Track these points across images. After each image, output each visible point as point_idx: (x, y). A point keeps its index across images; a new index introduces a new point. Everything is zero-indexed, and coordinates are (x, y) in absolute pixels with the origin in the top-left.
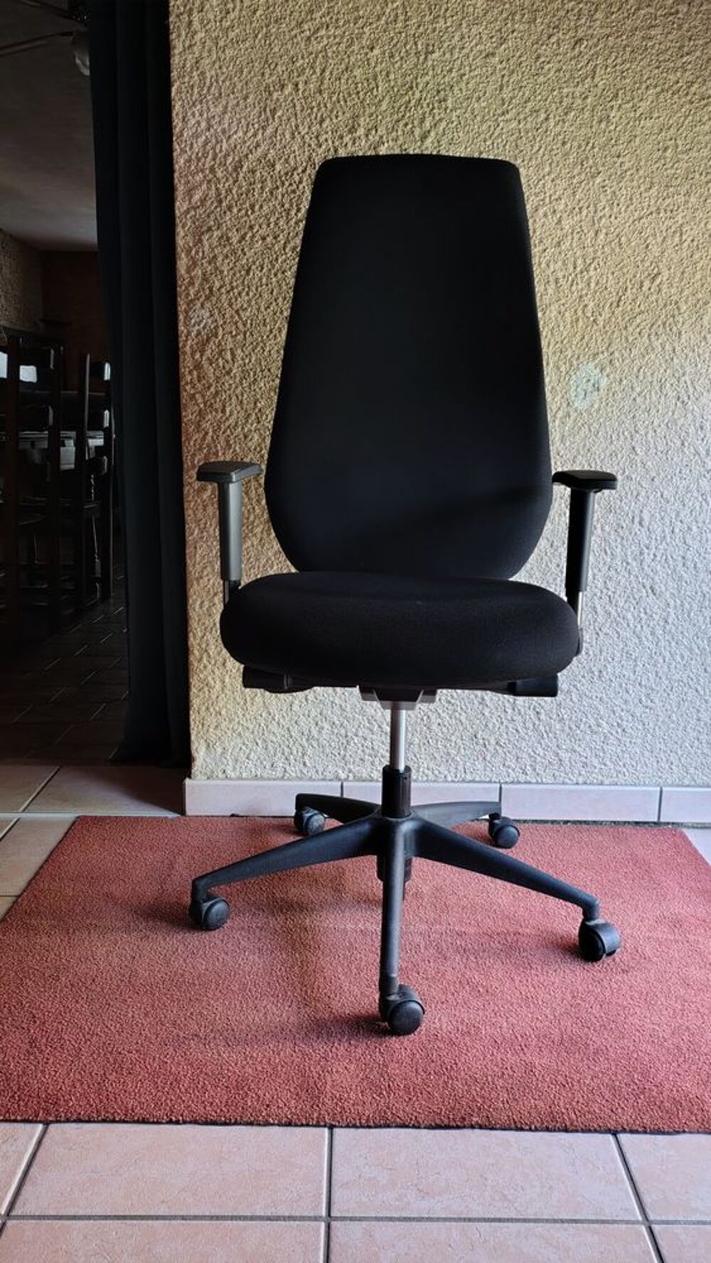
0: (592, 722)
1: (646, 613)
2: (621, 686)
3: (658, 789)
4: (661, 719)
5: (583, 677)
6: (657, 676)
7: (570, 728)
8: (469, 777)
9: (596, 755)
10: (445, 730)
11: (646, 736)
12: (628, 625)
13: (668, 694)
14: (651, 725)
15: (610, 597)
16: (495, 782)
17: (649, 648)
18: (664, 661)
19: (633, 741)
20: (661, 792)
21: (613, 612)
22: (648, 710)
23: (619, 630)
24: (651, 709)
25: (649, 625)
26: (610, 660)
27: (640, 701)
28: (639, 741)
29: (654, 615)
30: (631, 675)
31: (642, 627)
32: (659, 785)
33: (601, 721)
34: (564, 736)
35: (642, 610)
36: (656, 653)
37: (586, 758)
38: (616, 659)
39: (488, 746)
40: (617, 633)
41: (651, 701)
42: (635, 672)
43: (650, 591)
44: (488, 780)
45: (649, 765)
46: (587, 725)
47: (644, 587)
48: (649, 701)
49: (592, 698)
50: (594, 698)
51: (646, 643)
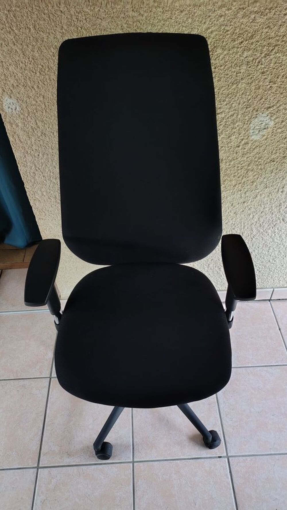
1: (278, 229)
2: (261, 257)
3: (272, 289)
4: (278, 267)
6: (279, 252)
11: (270, 273)
12: (268, 235)
13: (283, 258)
14: (273, 269)
15: (260, 224)
17: (277, 243)
18: (284, 246)
19: (264, 274)
20: (273, 290)
21: (262, 230)
22: (272, 264)
23: (263, 237)
24: (274, 264)
25: (279, 234)
26: (257, 248)
27: (269, 261)
28: (266, 274)
29: (282, 230)
30: (267, 252)
31: (275, 235)
32: (272, 288)
35: (276, 228)
36: (280, 244)
38: (260, 247)
40: (262, 237)
41: (275, 261)
42: (269, 251)
43: (282, 220)
45: (269, 282)
47: (279, 219)
48: (274, 261)
51: (276, 241)
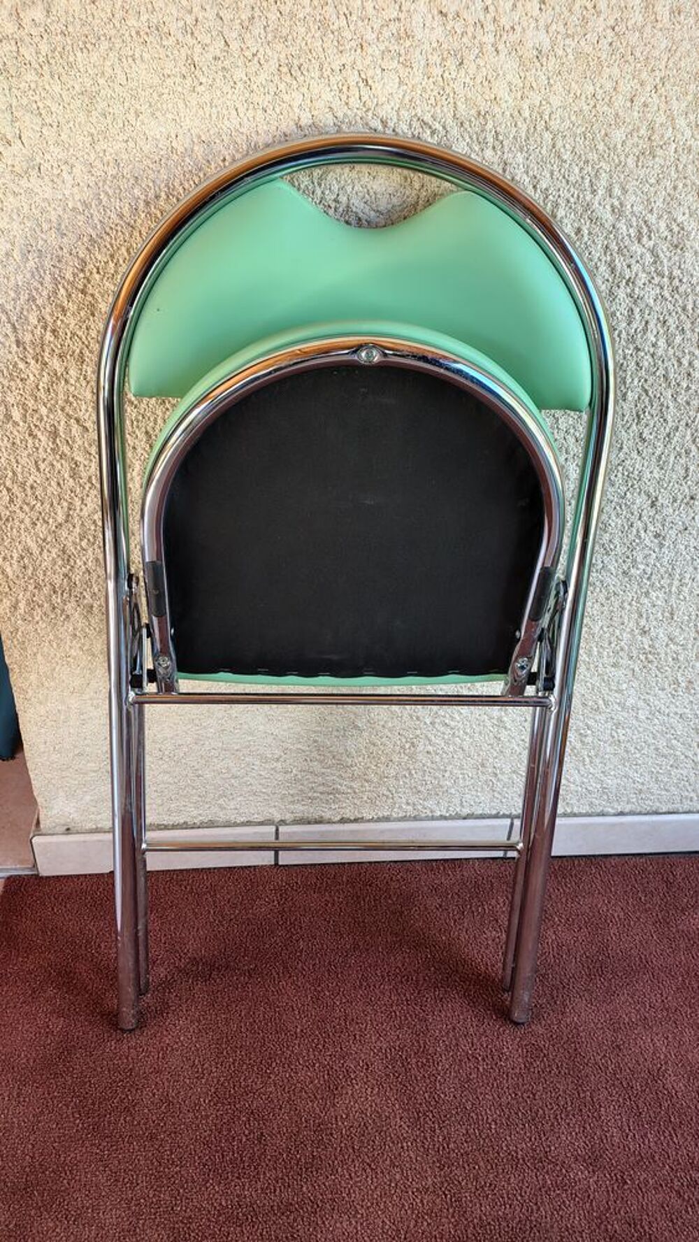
0: (662, 743)
5: (663, 689)
7: (627, 752)
8: (466, 811)
9: (657, 780)
10: (438, 759)
16: (504, 816)
33: (674, 742)
34: (615, 760)
37: (643, 784)
39: (499, 776)
44: (494, 812)
46: (652, 747)
49: (668, 715)
50: (671, 715)
